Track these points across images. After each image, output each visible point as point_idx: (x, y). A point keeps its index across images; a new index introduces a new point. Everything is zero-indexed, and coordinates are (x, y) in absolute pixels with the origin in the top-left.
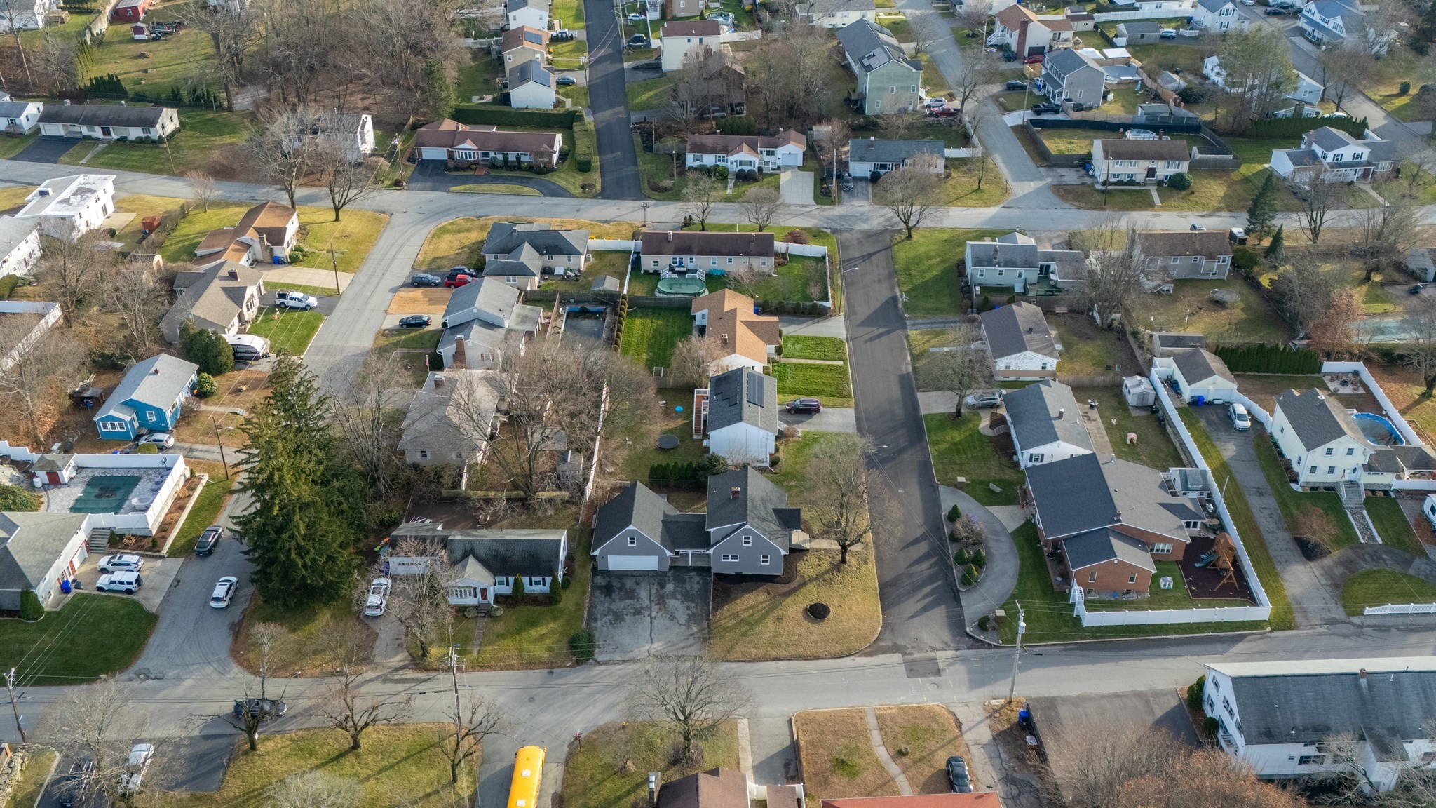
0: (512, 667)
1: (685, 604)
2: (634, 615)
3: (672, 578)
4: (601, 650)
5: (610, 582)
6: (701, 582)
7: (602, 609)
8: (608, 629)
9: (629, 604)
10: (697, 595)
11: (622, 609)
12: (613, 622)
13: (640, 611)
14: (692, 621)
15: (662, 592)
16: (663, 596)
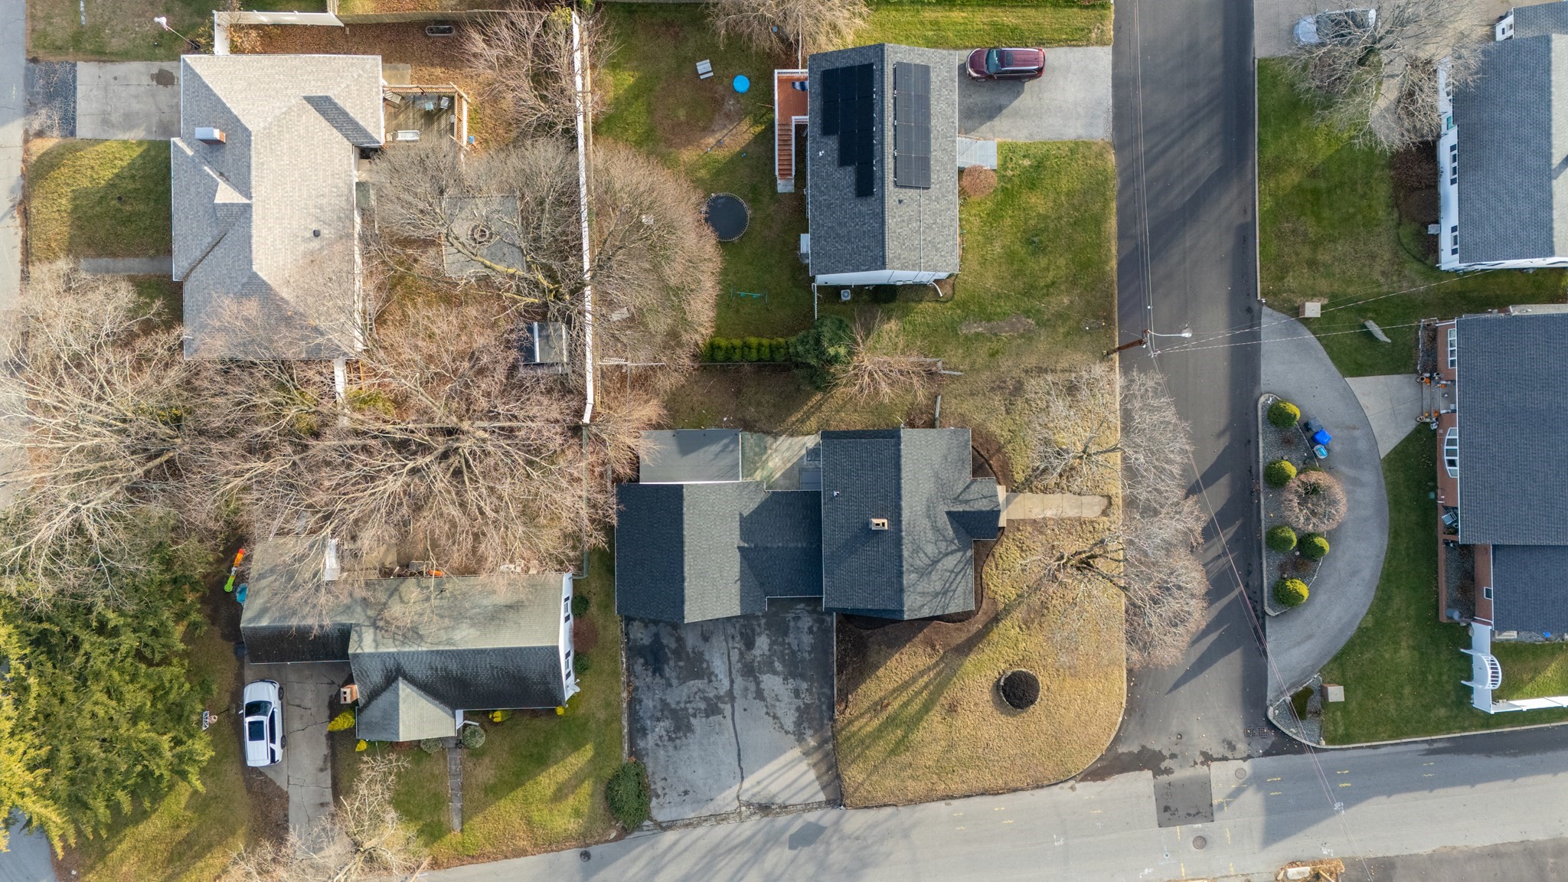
0: (522, 853)
1: (792, 683)
2: (707, 717)
3: (763, 621)
4: (661, 799)
5: (657, 636)
6: (815, 629)
7: (650, 704)
8: (667, 751)
9: (695, 689)
10: (810, 660)
11: (686, 702)
12: (674, 736)
13: (716, 704)
14: (805, 725)
15: (748, 658)
16: (753, 667)
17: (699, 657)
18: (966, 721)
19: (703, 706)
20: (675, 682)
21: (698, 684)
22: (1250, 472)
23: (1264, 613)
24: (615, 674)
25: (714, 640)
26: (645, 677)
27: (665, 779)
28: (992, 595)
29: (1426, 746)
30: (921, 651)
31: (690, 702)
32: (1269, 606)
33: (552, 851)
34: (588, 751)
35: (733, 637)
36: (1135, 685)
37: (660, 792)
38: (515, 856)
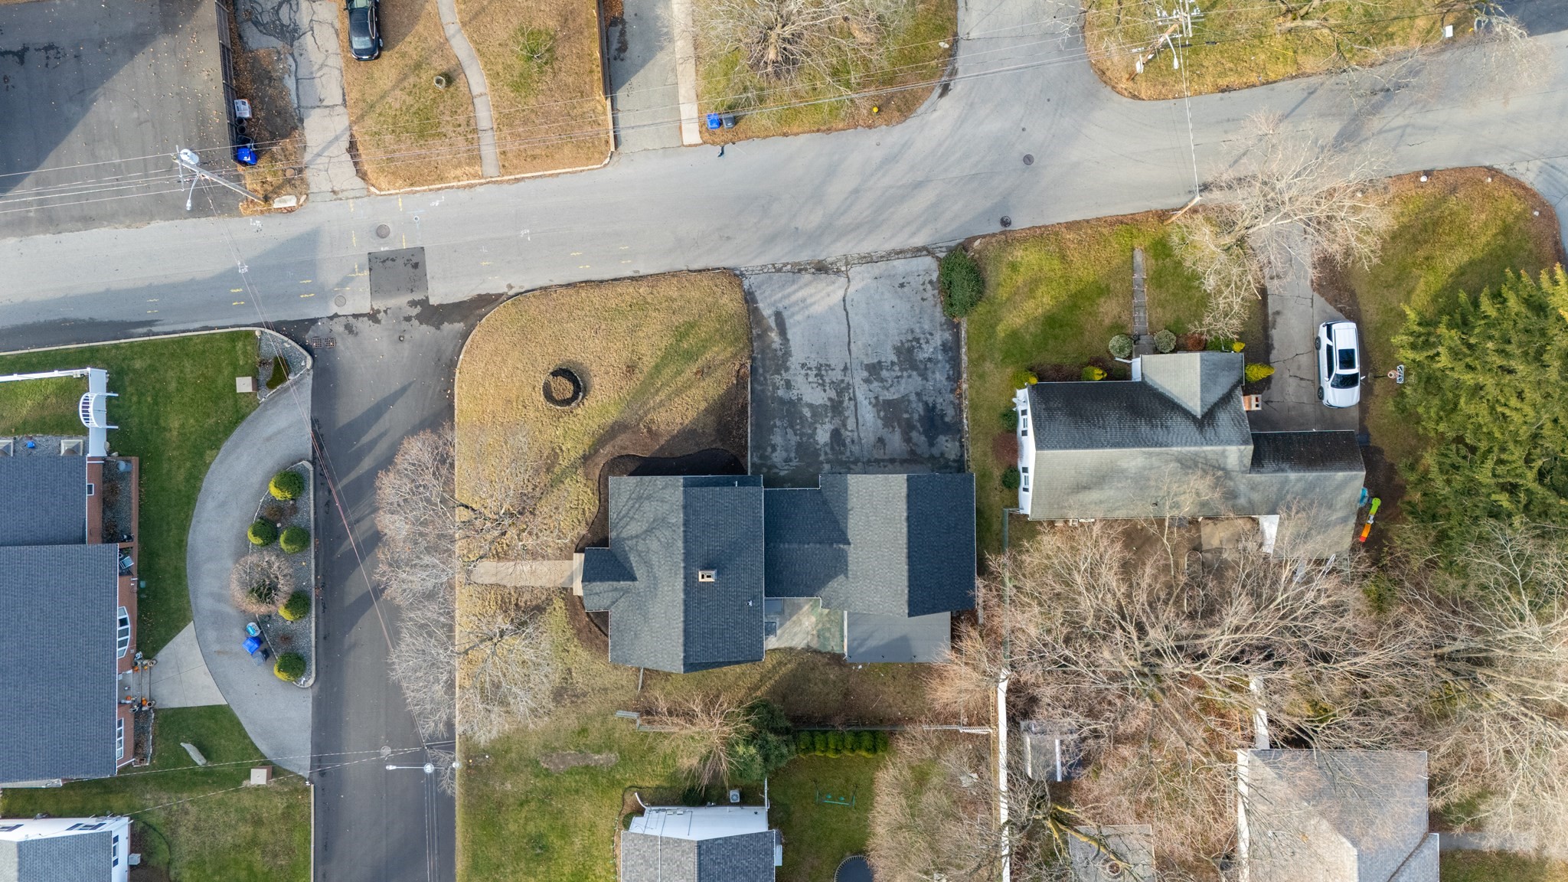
0: (1071, 226)
1: (793, 395)
2: (880, 362)
3: (822, 458)
4: (928, 279)
5: (931, 444)
6: (769, 449)
7: (938, 376)
8: (921, 328)
9: (892, 390)
10: (774, 418)
11: (901, 377)
12: (914, 343)
13: (871, 375)
14: (780, 353)
15: (837, 421)
16: (833, 412)
17: (888, 422)
18: (617, 356)
19: (884, 373)
20: (913, 397)
21: (889, 396)
22: (324, 606)
23: (313, 463)
24: (974, 407)
25: (872, 439)
26: (944, 403)
27: (923, 299)
28: (590, 483)
29: (155, 329)
30: (662, 427)
31: (897, 377)
32: (308, 471)
33: (1040, 227)
34: (1001, 331)
35: (853, 442)
36: (446, 391)
37: (929, 287)
38: (1078, 222)
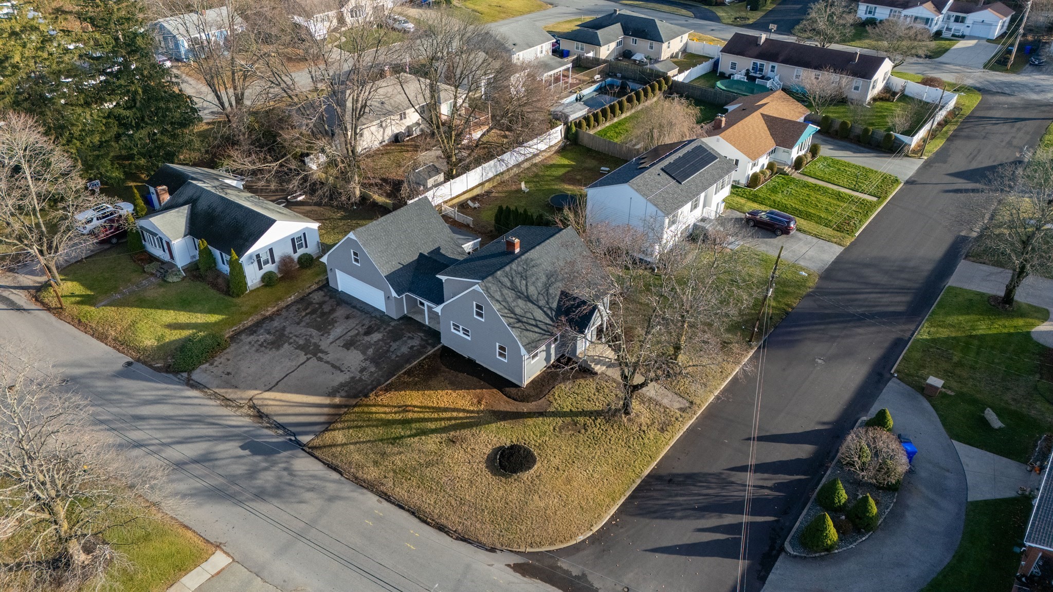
1: (367, 364)
3: (389, 329)
4: (210, 367)
6: (414, 348)
8: (250, 349)
15: (359, 338)
17: (333, 322)
18: (455, 455)
19: (301, 342)
20: (303, 324)
21: (314, 332)
23: (782, 549)
25: (351, 321)
26: (291, 314)
27: (228, 360)
28: (551, 399)
30: (469, 398)
32: (790, 542)
33: (117, 349)
35: (363, 325)
36: (616, 525)
37: (216, 363)
38: (97, 338)
